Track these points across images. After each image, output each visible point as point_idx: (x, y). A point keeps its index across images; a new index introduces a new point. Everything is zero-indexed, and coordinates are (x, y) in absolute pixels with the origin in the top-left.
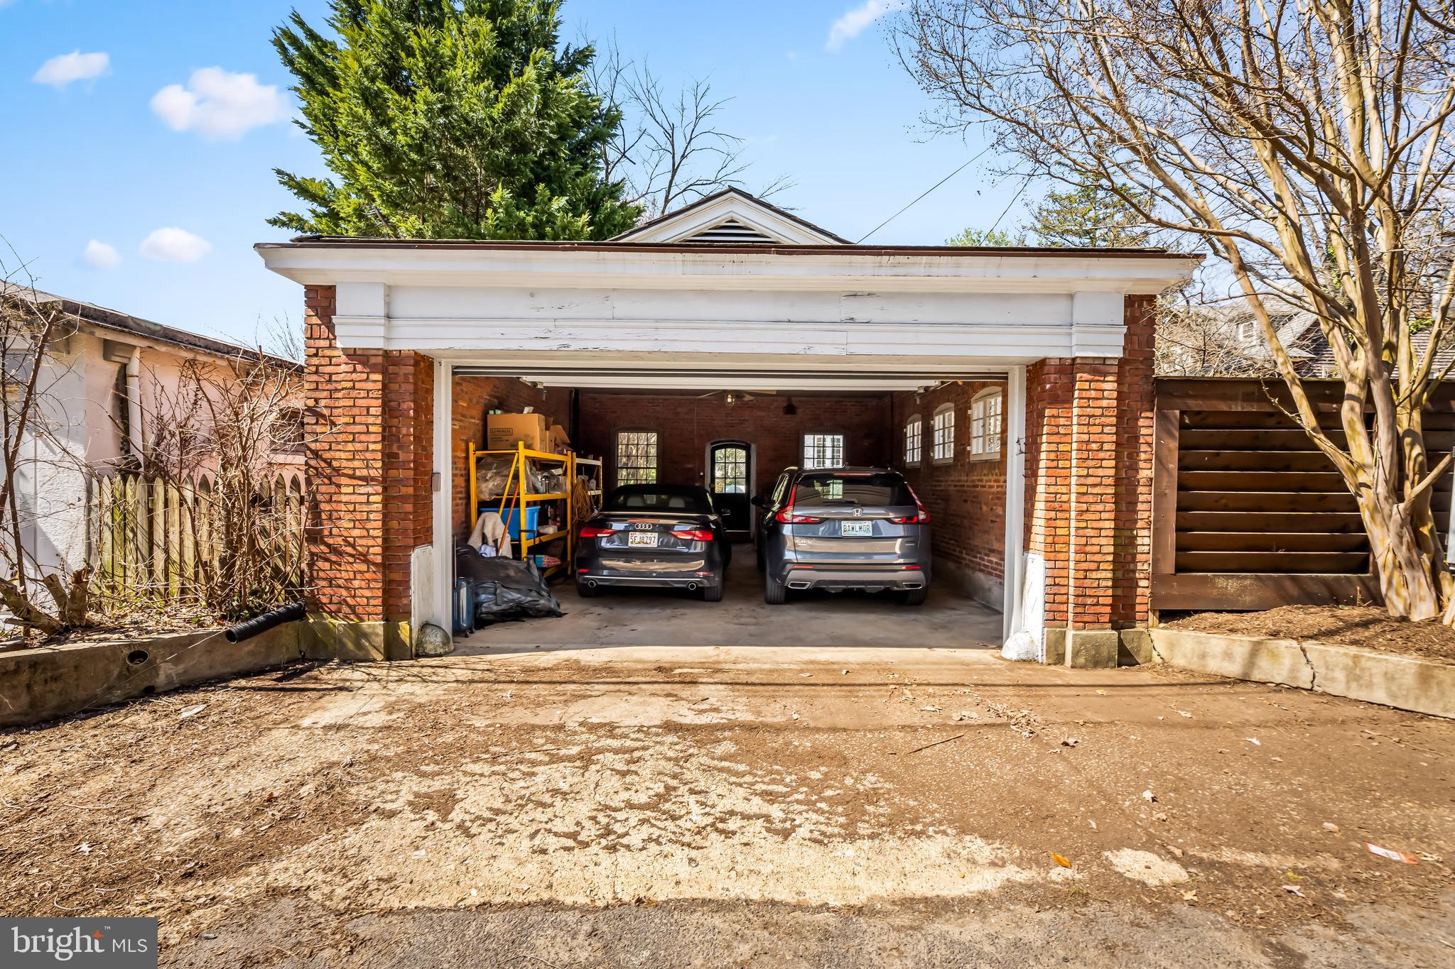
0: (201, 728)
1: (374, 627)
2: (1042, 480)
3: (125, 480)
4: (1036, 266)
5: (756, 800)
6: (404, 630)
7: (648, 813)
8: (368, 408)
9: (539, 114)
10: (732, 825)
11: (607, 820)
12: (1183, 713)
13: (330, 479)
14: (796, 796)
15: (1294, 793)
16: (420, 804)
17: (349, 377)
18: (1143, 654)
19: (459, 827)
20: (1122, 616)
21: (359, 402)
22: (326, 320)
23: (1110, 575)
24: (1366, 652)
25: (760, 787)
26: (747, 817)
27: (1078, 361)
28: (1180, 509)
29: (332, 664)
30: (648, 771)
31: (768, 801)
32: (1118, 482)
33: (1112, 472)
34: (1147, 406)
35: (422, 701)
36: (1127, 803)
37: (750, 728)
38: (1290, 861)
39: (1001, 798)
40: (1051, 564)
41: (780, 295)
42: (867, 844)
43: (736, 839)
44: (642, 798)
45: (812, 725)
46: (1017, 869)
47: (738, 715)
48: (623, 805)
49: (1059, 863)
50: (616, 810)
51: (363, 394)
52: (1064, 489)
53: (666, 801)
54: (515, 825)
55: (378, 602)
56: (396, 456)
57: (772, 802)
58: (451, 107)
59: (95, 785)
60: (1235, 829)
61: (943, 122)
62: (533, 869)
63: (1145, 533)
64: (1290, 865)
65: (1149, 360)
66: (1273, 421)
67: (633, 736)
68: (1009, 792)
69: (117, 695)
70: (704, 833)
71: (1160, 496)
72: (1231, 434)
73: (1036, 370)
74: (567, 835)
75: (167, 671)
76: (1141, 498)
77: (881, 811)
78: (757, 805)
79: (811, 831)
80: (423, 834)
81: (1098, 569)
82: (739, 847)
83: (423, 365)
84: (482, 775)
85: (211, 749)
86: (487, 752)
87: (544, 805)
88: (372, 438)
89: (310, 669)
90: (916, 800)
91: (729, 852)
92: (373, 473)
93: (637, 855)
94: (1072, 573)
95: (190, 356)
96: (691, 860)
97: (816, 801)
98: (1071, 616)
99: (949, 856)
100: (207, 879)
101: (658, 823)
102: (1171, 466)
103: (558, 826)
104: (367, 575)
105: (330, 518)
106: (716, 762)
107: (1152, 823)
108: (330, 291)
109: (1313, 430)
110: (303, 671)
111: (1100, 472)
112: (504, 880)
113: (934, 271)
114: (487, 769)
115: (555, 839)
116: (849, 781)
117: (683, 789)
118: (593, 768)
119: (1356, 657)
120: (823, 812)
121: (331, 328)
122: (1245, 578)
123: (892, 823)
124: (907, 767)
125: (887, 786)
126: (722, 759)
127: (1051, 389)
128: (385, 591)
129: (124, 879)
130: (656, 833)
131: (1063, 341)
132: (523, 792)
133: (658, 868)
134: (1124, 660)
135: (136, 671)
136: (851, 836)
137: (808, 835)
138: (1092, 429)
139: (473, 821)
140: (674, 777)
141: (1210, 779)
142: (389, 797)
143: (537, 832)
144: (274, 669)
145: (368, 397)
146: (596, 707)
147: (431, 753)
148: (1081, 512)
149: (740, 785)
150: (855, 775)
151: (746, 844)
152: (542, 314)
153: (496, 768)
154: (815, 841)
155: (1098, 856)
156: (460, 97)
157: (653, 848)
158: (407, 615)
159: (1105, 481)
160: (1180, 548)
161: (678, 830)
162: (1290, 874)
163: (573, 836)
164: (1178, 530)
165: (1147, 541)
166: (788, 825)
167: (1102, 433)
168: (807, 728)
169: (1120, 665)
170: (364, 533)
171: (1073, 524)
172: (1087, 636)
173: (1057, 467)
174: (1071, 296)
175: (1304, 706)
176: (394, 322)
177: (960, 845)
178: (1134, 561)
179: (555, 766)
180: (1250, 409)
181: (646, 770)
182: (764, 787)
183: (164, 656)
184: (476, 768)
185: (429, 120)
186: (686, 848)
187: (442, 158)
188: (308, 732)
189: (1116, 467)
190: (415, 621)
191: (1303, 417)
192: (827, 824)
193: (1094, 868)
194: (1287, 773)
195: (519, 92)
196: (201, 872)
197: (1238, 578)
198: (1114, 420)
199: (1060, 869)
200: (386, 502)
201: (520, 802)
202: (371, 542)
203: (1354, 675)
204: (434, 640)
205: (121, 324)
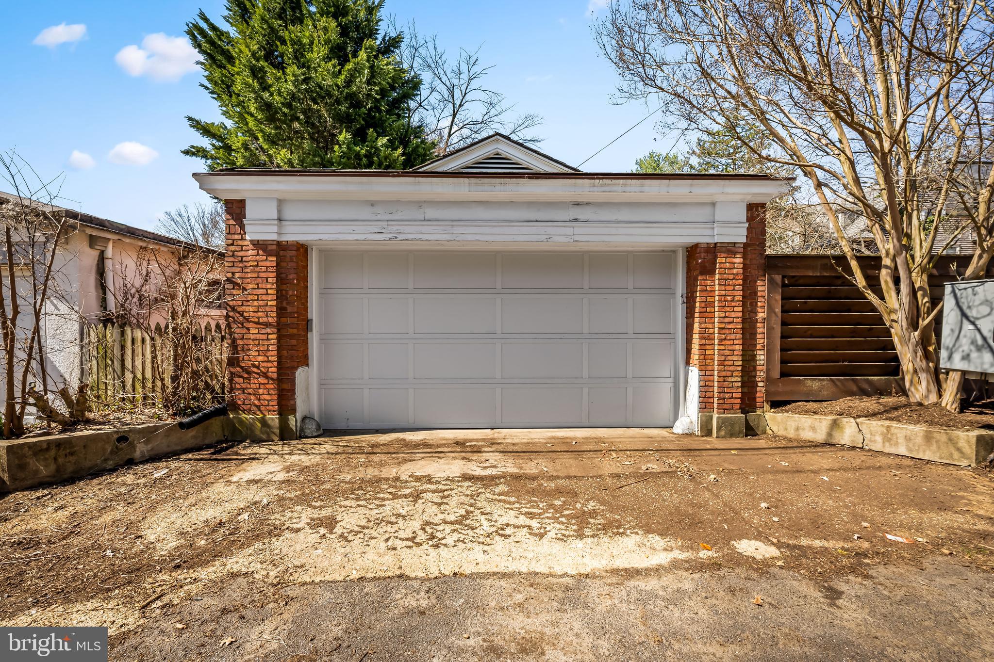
0: (168, 483)
1: (272, 419)
2: (697, 320)
3: (105, 327)
4: (691, 185)
5: (522, 517)
6: (292, 421)
7: (457, 526)
8: (267, 279)
9: (368, 82)
10: (508, 531)
11: (431, 530)
12: (783, 463)
13: (242, 324)
14: (546, 515)
15: (846, 506)
16: (315, 524)
17: (254, 258)
18: (760, 428)
19: (341, 536)
20: (748, 404)
21: (262, 275)
22: (239, 221)
23: (739, 379)
24: (894, 424)
25: (524, 510)
26: (518, 527)
27: (718, 245)
28: (782, 337)
29: (246, 444)
30: (454, 502)
31: (530, 518)
32: (744, 320)
33: (740, 314)
34: (761, 273)
35: (307, 464)
36: (746, 515)
37: (516, 477)
38: (841, 544)
39: (671, 513)
40: (703, 373)
41: (531, 204)
42: (590, 540)
43: (511, 539)
44: (452, 518)
45: (555, 474)
46: (679, 552)
47: (508, 469)
48: (441, 522)
49: (705, 548)
50: (436, 525)
51: (264, 269)
52: (710, 326)
53: (467, 519)
54: (375, 534)
55: (275, 403)
56: (285, 309)
57: (532, 518)
58: (310, 78)
59: (107, 518)
60: (810, 527)
61: (633, 92)
62: (389, 558)
63: (761, 352)
64: (840, 546)
65: (762, 244)
66: (839, 282)
67: (443, 482)
68: (676, 510)
69: (110, 464)
70: (491, 537)
71: (770, 329)
72: (814, 289)
73: (692, 251)
74: (407, 539)
75: (141, 449)
76: (759, 331)
77: (598, 522)
78: (522, 520)
79: (556, 534)
80: (319, 541)
81: (732, 376)
82: (513, 544)
83: (302, 250)
84: (351, 507)
85: (177, 495)
86: (353, 493)
87: (392, 523)
88: (270, 297)
89: (232, 447)
90: (620, 515)
91: (507, 546)
92: (271, 320)
93: (452, 549)
94: (716, 378)
95: (144, 244)
96: (484, 551)
97: (559, 517)
98: (715, 405)
99: (639, 546)
100: (189, 569)
101: (463, 531)
102: (777, 310)
103: (402, 534)
104: (267, 386)
105: (243, 350)
106: (496, 497)
107: (761, 525)
108: (242, 203)
109: (864, 287)
110: (227, 448)
111: (733, 315)
112: (372, 565)
113: (628, 189)
114: (354, 503)
115: (401, 542)
116: (578, 506)
117: (477, 512)
118: (420, 501)
119: (888, 427)
120: (563, 523)
121: (242, 227)
122: (823, 380)
123: (605, 528)
124: (614, 497)
125: (602, 508)
126: (499, 495)
127: (701, 262)
128: (279, 396)
129: (138, 570)
130: (462, 537)
131: (708, 232)
132: (378, 516)
133: (465, 556)
134: (749, 433)
135: (122, 449)
136: (580, 536)
137: (555, 536)
138: (728, 288)
139: (349, 533)
140: (471, 505)
141: (797, 500)
142: (294, 521)
143: (389, 538)
144: (208, 447)
145: (267, 271)
146: (418, 466)
147: (317, 495)
148: (721, 340)
149: (512, 509)
150: (582, 502)
151: (517, 542)
152: (379, 217)
153: (360, 503)
154: (559, 539)
155: (729, 543)
156: (316, 71)
157: (461, 545)
158: (293, 411)
159: (736, 320)
160: (783, 362)
161: (475, 535)
162: (839, 551)
163: (412, 539)
164: (781, 350)
165: (762, 357)
166: (542, 531)
167: (734, 290)
168: (551, 476)
169: (746, 436)
170: (266, 359)
171: (716, 348)
172: (726, 418)
173: (706, 312)
174: (713, 204)
175: (857, 458)
176: (284, 223)
177: (646, 540)
178: (755, 370)
179: (396, 501)
180: (826, 274)
181: (453, 502)
182: (527, 510)
183: (139, 439)
184: (347, 503)
185: (296, 87)
186: (481, 545)
187: (304, 112)
188: (237, 484)
189: (743, 311)
190: (299, 415)
191: (857, 279)
192: (566, 530)
193: (725, 550)
194: (843, 496)
195: (355, 68)
196: (184, 565)
197: (819, 380)
198: (741, 282)
199: (705, 551)
200: (279, 339)
201: (376, 521)
202: (270, 365)
203: (887, 437)
204: (311, 427)
205: (102, 224)
